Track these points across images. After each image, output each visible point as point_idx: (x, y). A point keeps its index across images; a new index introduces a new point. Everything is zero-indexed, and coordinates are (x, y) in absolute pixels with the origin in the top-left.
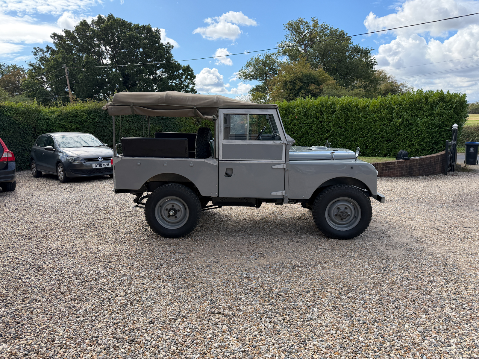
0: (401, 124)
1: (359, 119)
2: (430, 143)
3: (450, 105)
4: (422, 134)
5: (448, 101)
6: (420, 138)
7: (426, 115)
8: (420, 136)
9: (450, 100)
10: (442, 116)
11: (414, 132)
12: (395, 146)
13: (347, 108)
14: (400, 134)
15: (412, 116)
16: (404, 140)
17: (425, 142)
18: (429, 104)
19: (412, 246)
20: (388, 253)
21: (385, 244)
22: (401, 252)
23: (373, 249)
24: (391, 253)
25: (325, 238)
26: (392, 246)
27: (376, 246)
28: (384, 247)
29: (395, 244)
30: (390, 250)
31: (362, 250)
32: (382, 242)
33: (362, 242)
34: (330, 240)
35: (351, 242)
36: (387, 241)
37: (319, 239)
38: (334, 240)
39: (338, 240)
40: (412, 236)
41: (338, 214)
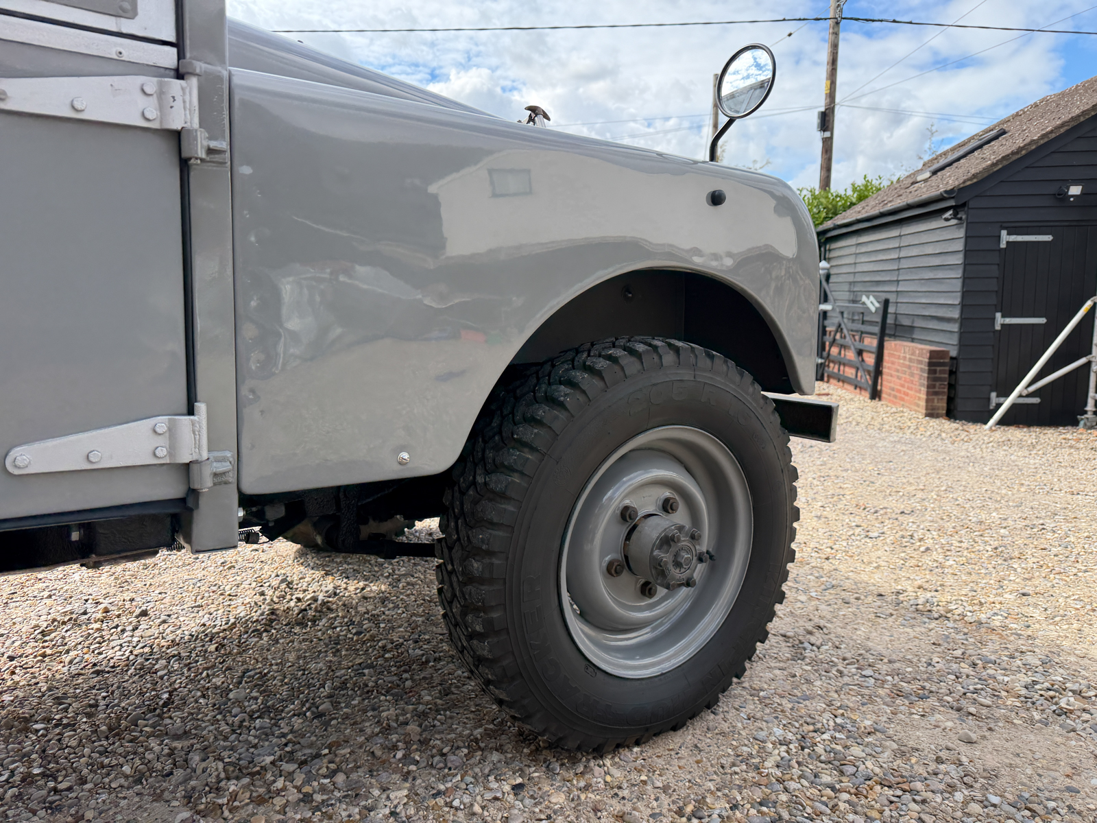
19: (1005, 669)
20: (1040, 784)
21: (888, 691)
22: (1059, 740)
23: (921, 771)
24: (1040, 772)
25: (553, 770)
26: (940, 700)
27: (883, 732)
28: (932, 727)
29: (928, 679)
30: (984, 737)
31: (886, 808)
32: (857, 682)
33: (770, 718)
34: (600, 780)
35: (733, 750)
36: (858, 661)
37: (517, 788)
38: (621, 763)
39: (636, 749)
40: (881, 595)
41: (626, 557)
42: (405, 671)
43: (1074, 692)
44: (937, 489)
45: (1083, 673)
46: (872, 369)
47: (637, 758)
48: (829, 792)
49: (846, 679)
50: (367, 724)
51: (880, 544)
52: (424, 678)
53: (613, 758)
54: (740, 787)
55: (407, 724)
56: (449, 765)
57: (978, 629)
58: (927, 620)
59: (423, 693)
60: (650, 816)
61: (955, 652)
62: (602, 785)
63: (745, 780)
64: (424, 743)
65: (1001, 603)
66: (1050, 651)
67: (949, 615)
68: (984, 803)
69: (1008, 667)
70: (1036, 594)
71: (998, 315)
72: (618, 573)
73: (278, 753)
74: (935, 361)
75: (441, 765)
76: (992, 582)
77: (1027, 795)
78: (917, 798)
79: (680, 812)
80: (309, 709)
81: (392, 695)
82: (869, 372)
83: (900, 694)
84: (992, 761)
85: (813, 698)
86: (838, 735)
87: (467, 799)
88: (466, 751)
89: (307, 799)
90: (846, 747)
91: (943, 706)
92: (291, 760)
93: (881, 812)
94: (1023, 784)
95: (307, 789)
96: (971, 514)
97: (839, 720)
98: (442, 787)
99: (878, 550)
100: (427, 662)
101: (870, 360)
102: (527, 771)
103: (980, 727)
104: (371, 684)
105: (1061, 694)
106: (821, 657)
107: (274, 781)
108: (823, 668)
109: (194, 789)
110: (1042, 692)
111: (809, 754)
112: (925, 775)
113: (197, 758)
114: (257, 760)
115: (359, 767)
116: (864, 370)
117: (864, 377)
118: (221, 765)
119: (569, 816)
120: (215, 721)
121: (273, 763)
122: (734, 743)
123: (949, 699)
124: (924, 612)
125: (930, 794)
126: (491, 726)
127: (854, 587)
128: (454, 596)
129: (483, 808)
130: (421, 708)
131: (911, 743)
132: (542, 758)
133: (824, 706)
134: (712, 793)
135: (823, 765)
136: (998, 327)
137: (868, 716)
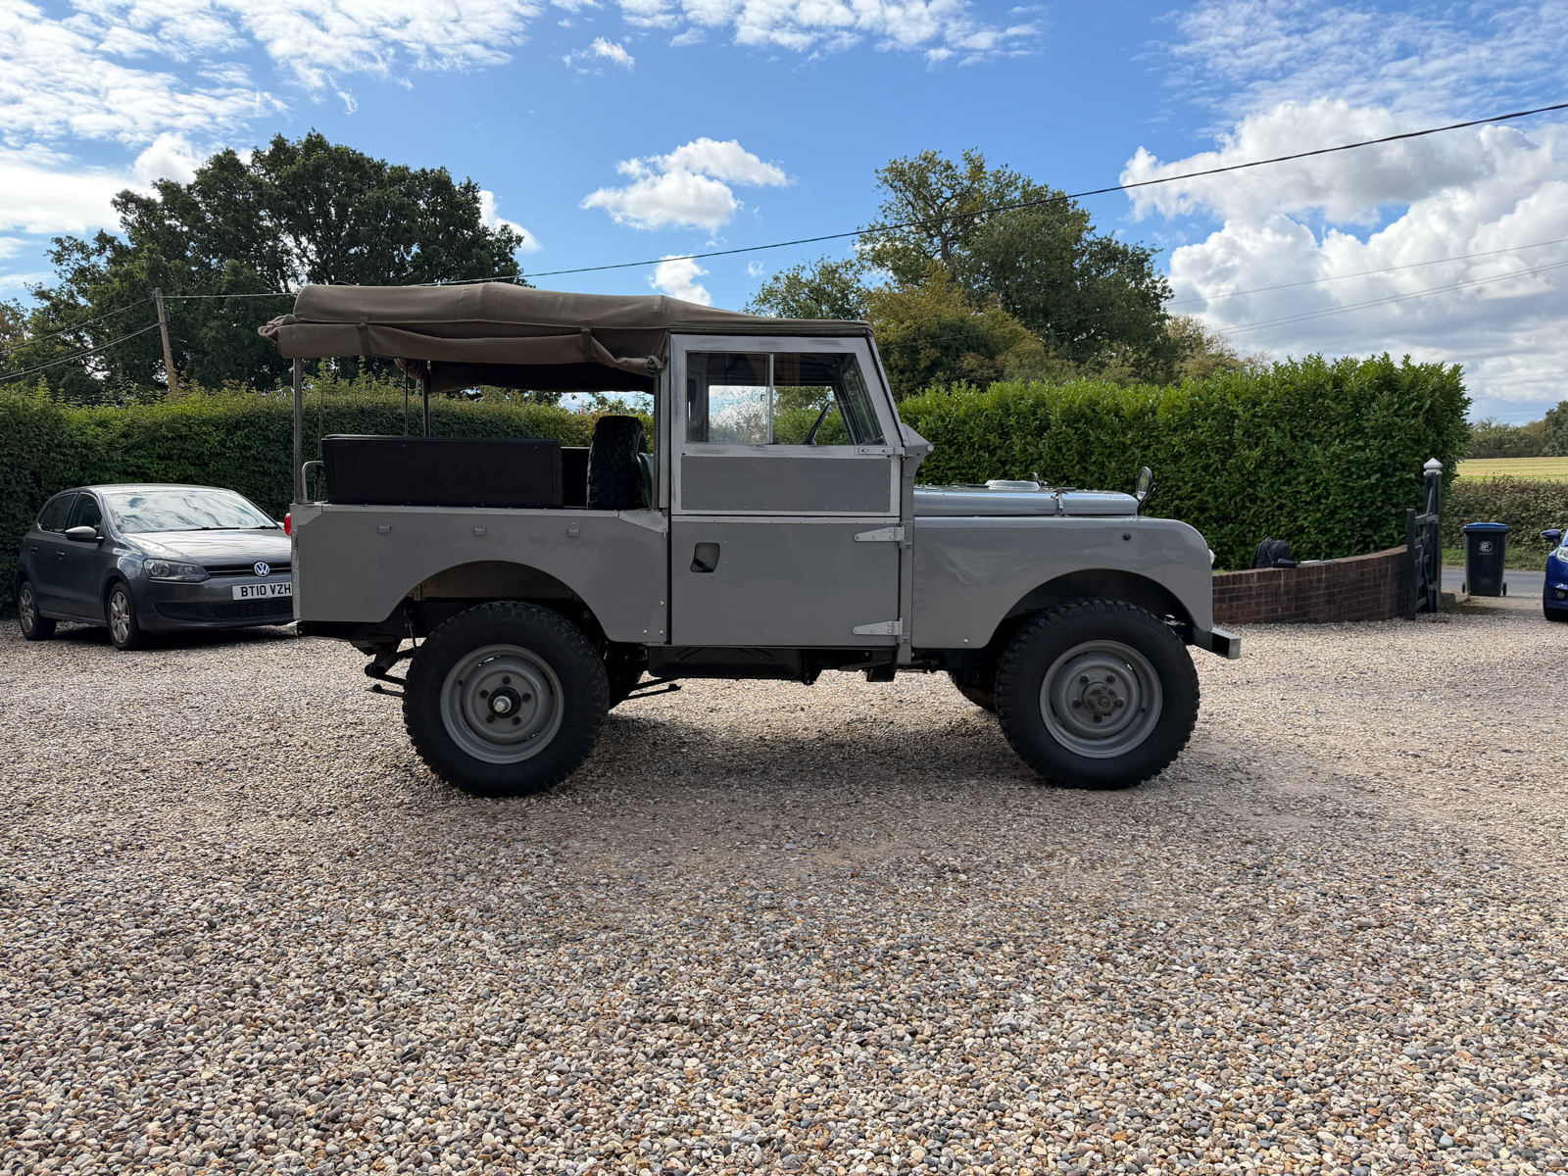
0: (1259, 466)
1: (1124, 452)
2: (1353, 523)
3: (1412, 400)
4: (1329, 494)
5: (1406, 389)
6: (1322, 507)
7: (1339, 435)
8: (1323, 501)
9: (1412, 386)
10: (1389, 436)
11: (1304, 488)
12: (1244, 536)
13: (1084, 415)
14: (1257, 498)
15: (1294, 437)
16: (1273, 516)
17: (1340, 521)
18: (1346, 399)
41: (1082, 700)
72: (1079, 708)
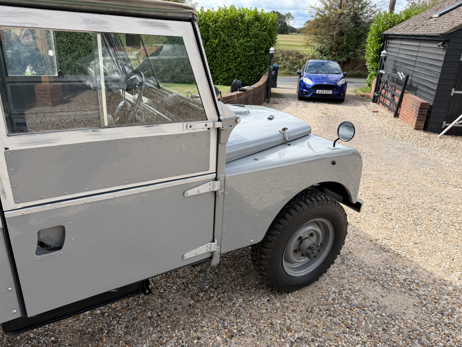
0: (217, 46)
2: (246, 67)
3: (264, 26)
4: (239, 57)
6: (237, 61)
7: (242, 36)
9: (264, 20)
10: (257, 38)
11: (231, 55)
15: (228, 36)
16: (221, 64)
17: (242, 66)
18: (244, 23)
19: (400, 273)
20: (397, 311)
21: (365, 278)
22: (407, 298)
23: (368, 305)
24: (398, 307)
25: (276, 296)
26: (379, 282)
27: (361, 291)
28: (374, 291)
29: (378, 275)
30: (387, 296)
31: (357, 314)
32: (357, 274)
33: (332, 284)
34: (288, 300)
35: (322, 293)
36: (359, 266)
37: (268, 300)
38: (293, 295)
39: (297, 291)
40: (371, 241)
41: (299, 249)
42: (235, 260)
43: (416, 283)
44: (404, 184)
45: (422, 276)
46: (397, 104)
47: (297, 294)
48: (344, 308)
49: (355, 273)
50: (229, 277)
51: (376, 216)
52: (240, 263)
53: (291, 294)
54: (322, 305)
55: (238, 278)
56: (251, 292)
57: (397, 256)
58: (383, 252)
59: (241, 268)
60: (300, 311)
61: (388, 265)
62: (288, 302)
63: (323, 303)
64: (244, 284)
65: (407, 246)
66: (415, 267)
67: (390, 250)
68: (381, 315)
69: (401, 272)
70: (420, 243)
71: (453, 89)
72: (296, 253)
73: (209, 285)
74: (423, 107)
75: (249, 292)
76: (408, 236)
77: (392, 314)
78: (365, 312)
79: (307, 311)
80: (213, 271)
81: (233, 268)
82: (396, 105)
83: (368, 279)
84: (386, 304)
85: (344, 278)
86: (349, 292)
87: (257, 303)
88: (255, 289)
89: (219, 299)
90: (350, 295)
91: (379, 284)
92: (213, 288)
93: (355, 315)
94: (392, 310)
95: (219, 297)
96: (412, 200)
97: (350, 287)
98: (250, 299)
99: (375, 219)
100: (240, 257)
101: (397, 99)
102: (270, 296)
103: (387, 292)
104: (227, 264)
105: (412, 283)
106: (349, 264)
107: (210, 294)
108: (349, 267)
109: (192, 294)
110: (407, 282)
111: (341, 297)
112: (369, 306)
113: (191, 286)
114: (205, 287)
115: (229, 291)
116: (393, 104)
117: (393, 107)
118: (197, 288)
119: (281, 309)
120: (191, 274)
121: (208, 288)
122: (322, 291)
123: (381, 282)
124: (383, 249)
125: (368, 311)
126: (260, 281)
127: (364, 236)
128: (256, 260)
129: (261, 305)
130: (241, 273)
131: (367, 296)
132: (273, 292)
133: (347, 281)
134: (315, 306)
135: (344, 300)
136: (452, 95)
137: (358, 286)
